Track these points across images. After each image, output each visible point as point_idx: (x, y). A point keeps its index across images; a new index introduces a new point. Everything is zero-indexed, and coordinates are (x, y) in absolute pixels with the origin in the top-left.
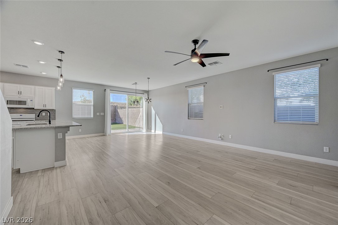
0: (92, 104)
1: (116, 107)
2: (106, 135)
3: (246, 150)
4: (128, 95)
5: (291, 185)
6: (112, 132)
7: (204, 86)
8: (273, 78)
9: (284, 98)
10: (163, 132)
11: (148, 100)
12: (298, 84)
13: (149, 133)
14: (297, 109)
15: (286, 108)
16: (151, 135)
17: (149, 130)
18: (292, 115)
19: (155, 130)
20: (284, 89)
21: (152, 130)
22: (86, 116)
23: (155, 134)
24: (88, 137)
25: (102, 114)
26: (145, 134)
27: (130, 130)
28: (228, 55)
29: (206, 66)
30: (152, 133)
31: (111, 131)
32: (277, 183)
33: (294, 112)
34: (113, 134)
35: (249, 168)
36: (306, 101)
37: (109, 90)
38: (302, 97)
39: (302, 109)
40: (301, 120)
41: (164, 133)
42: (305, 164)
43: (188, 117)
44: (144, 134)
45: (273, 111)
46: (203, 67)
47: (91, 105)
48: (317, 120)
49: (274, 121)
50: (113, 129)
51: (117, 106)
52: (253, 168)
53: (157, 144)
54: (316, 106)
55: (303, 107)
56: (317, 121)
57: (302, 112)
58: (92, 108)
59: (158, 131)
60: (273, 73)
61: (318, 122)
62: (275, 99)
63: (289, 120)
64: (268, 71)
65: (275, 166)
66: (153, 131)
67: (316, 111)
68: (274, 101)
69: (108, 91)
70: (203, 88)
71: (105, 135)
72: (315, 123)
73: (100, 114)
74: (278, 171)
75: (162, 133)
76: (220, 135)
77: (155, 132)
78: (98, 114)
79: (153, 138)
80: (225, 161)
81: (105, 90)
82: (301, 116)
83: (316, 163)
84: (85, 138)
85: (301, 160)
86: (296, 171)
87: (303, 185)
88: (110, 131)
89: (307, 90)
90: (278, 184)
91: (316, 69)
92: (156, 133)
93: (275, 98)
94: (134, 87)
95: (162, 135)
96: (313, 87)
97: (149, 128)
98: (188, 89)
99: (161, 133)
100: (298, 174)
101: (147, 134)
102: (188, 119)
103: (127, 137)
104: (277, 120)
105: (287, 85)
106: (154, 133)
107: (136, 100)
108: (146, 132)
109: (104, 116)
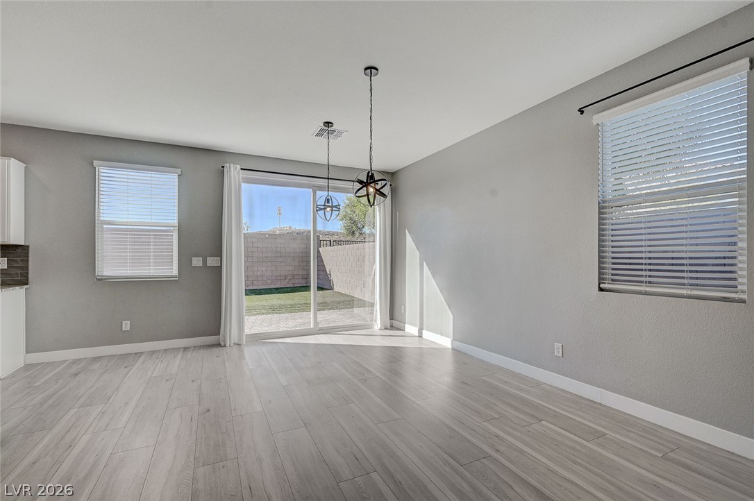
2: (225, 346)
4: (315, 187)
6: (247, 331)
10: (454, 340)
13: (396, 340)
17: (395, 323)
19: (421, 329)
21: (407, 326)
22: (152, 270)
23: (422, 348)
25: (212, 261)
30: (409, 342)
37: (239, 167)
41: (458, 344)
43: (601, 280)
44: (377, 347)
66: (411, 329)
69: (234, 173)
71: (222, 344)
73: (205, 262)
75: (449, 347)
78: (197, 262)
81: (223, 168)
92: (425, 343)
99: (446, 342)
101: (389, 343)
102: (601, 290)
106: (416, 343)
107: (328, 202)
108: (381, 329)
109: (218, 270)
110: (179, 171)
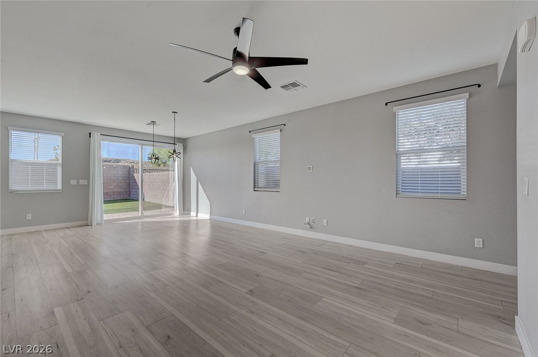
0: (60, 161)
1: (131, 169)
2: (92, 225)
3: (351, 246)
4: (142, 145)
5: (420, 322)
6: (105, 218)
7: (281, 131)
8: (394, 116)
9: (412, 153)
10: (211, 215)
11: (173, 154)
12: (435, 131)
13: (186, 218)
14: (432, 172)
15: (415, 171)
16: (189, 222)
17: (185, 212)
18: (425, 183)
19: (197, 212)
20: (415, 140)
21: (191, 213)
22: (45, 187)
23: (197, 220)
24: (48, 230)
25: (82, 182)
26: (178, 219)
27: (146, 213)
28: (304, 62)
29: (271, 87)
30: (192, 218)
31: (104, 215)
32: (395, 317)
33: (429, 177)
34: (109, 221)
35: (349, 285)
36: (448, 160)
37: (99, 134)
38: (441, 151)
39: (442, 171)
40: (439, 191)
41: (212, 217)
42: (446, 270)
43: (254, 187)
44: (176, 221)
45: (395, 176)
46: (266, 89)
47: (56, 165)
48: (464, 191)
49: (397, 194)
50: (107, 212)
51: (133, 167)
52: (357, 286)
53: (201, 238)
54: (462, 168)
55: (442, 168)
56: (464, 193)
57: (441, 178)
58: (59, 169)
59: (202, 213)
60: (394, 108)
61: (465, 195)
62: (398, 155)
63: (419, 191)
64: (386, 105)
65: (394, 277)
66: (193, 214)
67: (463, 175)
68: (397, 158)
69: (96, 136)
70: (280, 133)
71: (89, 224)
72: (461, 197)
73: (78, 182)
74: (400, 290)
75: (209, 218)
76: (307, 220)
77: (197, 216)
78: (73, 182)
79: (193, 227)
80: (308, 273)
81: (90, 134)
82: (439, 184)
83: (463, 269)
84: (40, 231)
85: (440, 263)
86: (429, 286)
87: (442, 318)
88: (102, 217)
89: (448, 141)
90: (397, 321)
91: (463, 101)
92: (199, 218)
93: (398, 153)
94: (149, 130)
95: (209, 221)
96: (458, 136)
97: (185, 207)
98: (254, 136)
99: (207, 216)
100: (434, 292)
101: (182, 219)
102: (254, 190)
103: (140, 227)
104: (400, 192)
105: (418, 133)
106: (195, 218)
107: (153, 156)
108: (179, 215)
109: (87, 186)
110: (63, 134)
